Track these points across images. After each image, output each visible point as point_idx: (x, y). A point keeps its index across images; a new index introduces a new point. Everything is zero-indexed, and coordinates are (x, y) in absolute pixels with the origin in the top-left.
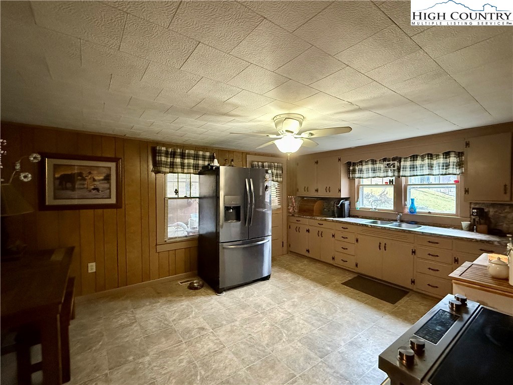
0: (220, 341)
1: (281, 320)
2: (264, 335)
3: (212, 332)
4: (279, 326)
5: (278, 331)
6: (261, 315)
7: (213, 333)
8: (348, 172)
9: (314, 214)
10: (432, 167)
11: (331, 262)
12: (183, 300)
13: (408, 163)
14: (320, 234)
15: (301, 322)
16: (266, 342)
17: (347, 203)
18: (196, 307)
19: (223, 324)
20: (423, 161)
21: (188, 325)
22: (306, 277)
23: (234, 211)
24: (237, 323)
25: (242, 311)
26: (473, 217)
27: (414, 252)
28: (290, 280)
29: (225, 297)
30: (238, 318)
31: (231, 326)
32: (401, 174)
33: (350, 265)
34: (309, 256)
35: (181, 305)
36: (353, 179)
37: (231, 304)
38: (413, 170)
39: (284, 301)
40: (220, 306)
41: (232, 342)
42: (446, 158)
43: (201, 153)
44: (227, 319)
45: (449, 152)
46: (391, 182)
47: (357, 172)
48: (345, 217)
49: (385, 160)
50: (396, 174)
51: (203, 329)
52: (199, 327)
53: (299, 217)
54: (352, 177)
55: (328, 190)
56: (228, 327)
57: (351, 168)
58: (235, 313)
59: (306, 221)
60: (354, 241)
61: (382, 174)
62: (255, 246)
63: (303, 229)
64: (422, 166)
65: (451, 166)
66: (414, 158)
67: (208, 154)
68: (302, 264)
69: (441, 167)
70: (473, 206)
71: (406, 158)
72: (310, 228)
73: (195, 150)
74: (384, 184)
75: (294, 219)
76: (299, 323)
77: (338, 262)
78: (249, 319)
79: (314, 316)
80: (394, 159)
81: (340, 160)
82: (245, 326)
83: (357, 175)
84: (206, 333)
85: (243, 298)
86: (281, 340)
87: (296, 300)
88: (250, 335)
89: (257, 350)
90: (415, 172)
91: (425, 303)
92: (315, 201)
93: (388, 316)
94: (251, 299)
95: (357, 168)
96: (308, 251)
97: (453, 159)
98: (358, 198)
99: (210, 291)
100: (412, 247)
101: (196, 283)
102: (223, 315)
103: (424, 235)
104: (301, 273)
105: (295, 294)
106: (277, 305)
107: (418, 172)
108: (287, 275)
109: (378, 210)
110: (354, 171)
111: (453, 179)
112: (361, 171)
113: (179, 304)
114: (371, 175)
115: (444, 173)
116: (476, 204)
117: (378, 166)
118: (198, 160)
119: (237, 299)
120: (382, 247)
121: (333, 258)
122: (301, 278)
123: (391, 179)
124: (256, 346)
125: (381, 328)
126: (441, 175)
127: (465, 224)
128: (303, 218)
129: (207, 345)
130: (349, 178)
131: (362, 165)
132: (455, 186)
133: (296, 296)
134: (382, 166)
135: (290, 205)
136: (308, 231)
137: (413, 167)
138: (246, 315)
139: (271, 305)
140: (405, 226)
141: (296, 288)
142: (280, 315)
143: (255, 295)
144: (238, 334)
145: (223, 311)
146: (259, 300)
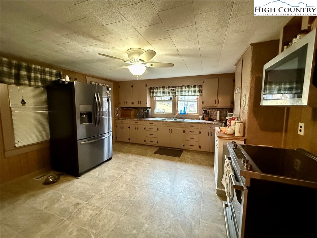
0: (97, 207)
1: (131, 180)
2: (125, 192)
3: (86, 204)
4: (131, 184)
5: (132, 187)
6: (117, 182)
7: (88, 204)
8: (150, 93)
9: (131, 117)
10: (189, 92)
11: (144, 143)
12: (46, 191)
13: (180, 90)
14: (137, 128)
15: (142, 177)
16: (128, 195)
17: (150, 110)
18: (63, 191)
19: (93, 195)
20: (186, 88)
21: (62, 207)
22: (133, 154)
23: (86, 116)
24: (103, 191)
25: (102, 183)
26: (203, 114)
27: (184, 132)
28: (124, 157)
29: (84, 178)
30: (102, 188)
31: (100, 194)
32: (176, 95)
33: (155, 143)
34: (130, 142)
35: (47, 195)
36: (153, 97)
37: (92, 181)
38: (182, 93)
39: (127, 170)
40: (84, 185)
41: (106, 204)
42: (195, 88)
43: (47, 69)
44: (94, 191)
45: (196, 85)
46: (171, 98)
47: (155, 93)
48: (149, 118)
49: (169, 87)
50: (174, 95)
51: (78, 204)
52: (73, 204)
53: (123, 119)
54: (152, 96)
55: (140, 103)
56: (98, 196)
57: (152, 91)
58: (98, 185)
59: (127, 122)
60: (156, 130)
61: (168, 95)
62: (100, 140)
63: (126, 127)
64: (185, 91)
65: (196, 92)
66: (182, 87)
67: (54, 71)
68: (127, 147)
69: (192, 92)
70: (203, 109)
71: (179, 87)
72: (130, 126)
73: (41, 66)
74: (168, 100)
75: (119, 121)
76: (141, 179)
77: (148, 142)
78: (110, 186)
79: (147, 172)
80: (173, 87)
81: (146, 86)
82: (110, 191)
83: (155, 95)
84: (82, 206)
85: (99, 175)
86: (136, 191)
87: (133, 167)
88: (116, 195)
89: (125, 202)
90: (182, 94)
91: (189, 153)
92: (131, 110)
93: (179, 163)
94: (105, 174)
95: (155, 91)
96: (129, 139)
97: (197, 89)
98: (155, 107)
99: (69, 178)
100: (183, 129)
101: (51, 178)
102: (89, 190)
103: (189, 123)
104: (129, 152)
105: (131, 164)
106: (124, 173)
107: (183, 94)
108: (121, 155)
109: (165, 113)
110: (153, 92)
111: (196, 97)
112: (157, 92)
113: (45, 195)
114: (162, 95)
115: (194, 95)
116: (204, 108)
117: (165, 90)
118: (45, 75)
119: (95, 177)
120: (170, 131)
121: (145, 141)
122: (130, 155)
123: (171, 97)
124: (123, 200)
125: (178, 169)
126: (193, 95)
127: (201, 117)
128: (126, 120)
129: (87, 214)
130: (151, 96)
131: (157, 89)
132: (197, 101)
133: (132, 165)
134: (168, 90)
135: (116, 112)
136: (129, 127)
137: (181, 92)
138: (107, 184)
139: (120, 174)
140: (178, 120)
141: (131, 161)
142: (128, 178)
143: (107, 171)
144: (108, 198)
145: (88, 187)
146: (111, 173)
